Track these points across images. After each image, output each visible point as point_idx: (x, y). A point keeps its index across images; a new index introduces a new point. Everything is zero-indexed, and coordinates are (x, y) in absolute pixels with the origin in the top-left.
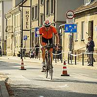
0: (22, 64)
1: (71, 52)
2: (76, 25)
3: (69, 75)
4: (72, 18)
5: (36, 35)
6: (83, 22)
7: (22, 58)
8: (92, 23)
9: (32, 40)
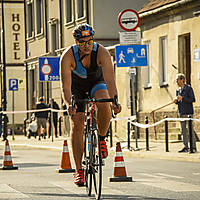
0: (8, 153)
1: (134, 117)
2: (145, 47)
3: (130, 180)
4: (134, 30)
5: (42, 77)
6: (162, 39)
7: (5, 139)
8: (186, 39)
9: (31, 89)
